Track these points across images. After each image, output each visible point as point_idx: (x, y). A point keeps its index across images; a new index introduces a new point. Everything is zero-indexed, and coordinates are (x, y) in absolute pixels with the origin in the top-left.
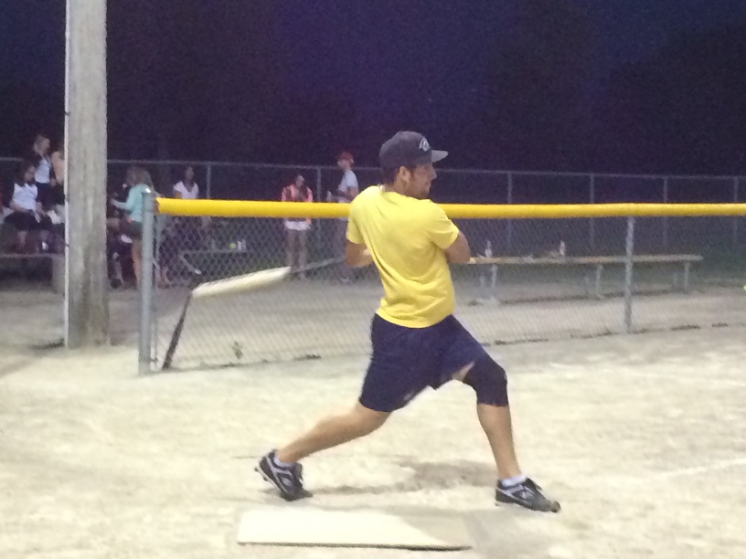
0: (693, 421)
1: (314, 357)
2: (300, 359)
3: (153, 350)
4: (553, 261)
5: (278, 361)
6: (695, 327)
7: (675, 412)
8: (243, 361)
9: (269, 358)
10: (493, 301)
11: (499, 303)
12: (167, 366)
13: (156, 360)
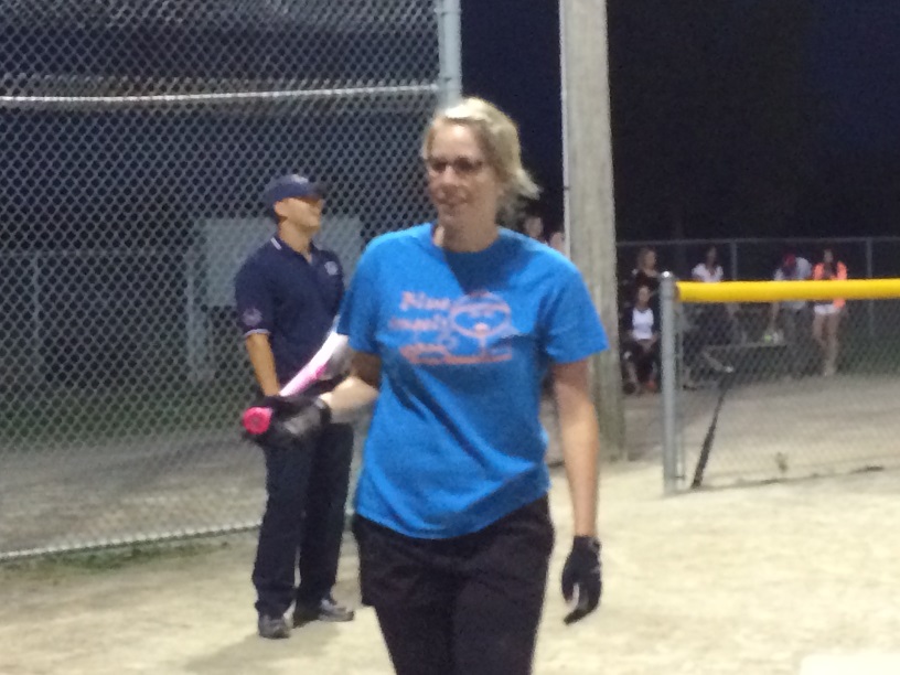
1: (876, 469)
2: (859, 471)
3: (679, 466)
5: (832, 475)
8: (790, 475)
9: (821, 471)
12: (697, 483)
13: (683, 477)
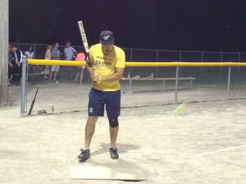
0: (205, 135)
1: (77, 111)
2: (73, 112)
3: (25, 108)
4: (149, 79)
5: (66, 113)
6: (197, 102)
7: (199, 132)
9: (62, 111)
10: (130, 92)
11: (132, 92)
13: (26, 112)
